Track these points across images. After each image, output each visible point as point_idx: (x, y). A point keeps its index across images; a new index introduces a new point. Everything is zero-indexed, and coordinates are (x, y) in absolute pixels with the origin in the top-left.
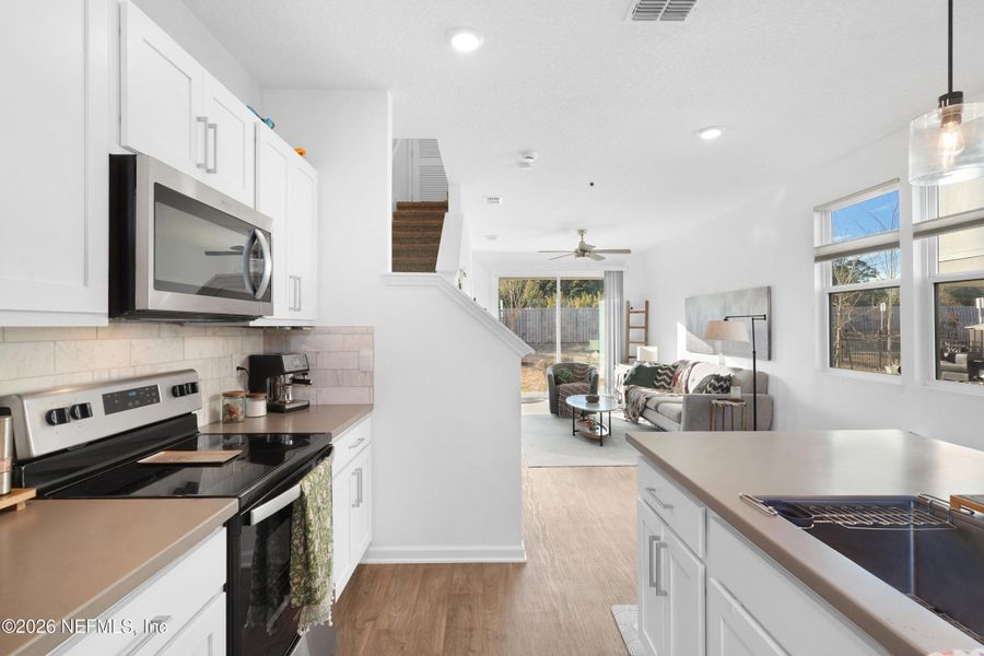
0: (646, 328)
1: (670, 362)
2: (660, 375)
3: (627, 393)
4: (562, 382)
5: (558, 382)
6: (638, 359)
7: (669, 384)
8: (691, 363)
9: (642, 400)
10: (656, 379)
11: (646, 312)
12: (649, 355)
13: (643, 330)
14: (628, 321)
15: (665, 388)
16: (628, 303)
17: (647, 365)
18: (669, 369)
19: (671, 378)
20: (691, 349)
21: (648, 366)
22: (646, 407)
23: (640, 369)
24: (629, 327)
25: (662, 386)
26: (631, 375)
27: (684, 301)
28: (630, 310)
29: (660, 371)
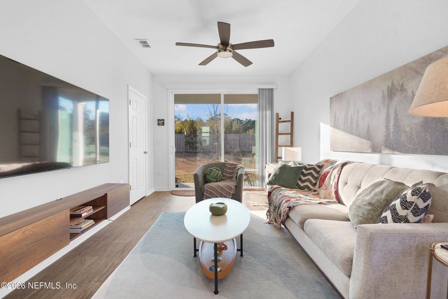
0: (292, 134)
1: (314, 163)
2: (304, 175)
3: (270, 193)
4: (210, 182)
5: (206, 181)
6: (283, 159)
7: (314, 185)
8: (340, 162)
9: (284, 208)
10: (300, 179)
11: (292, 121)
12: (293, 156)
13: (289, 136)
14: (277, 129)
15: (310, 189)
16: (277, 114)
17: (291, 164)
18: (314, 169)
19: (316, 179)
20: (334, 148)
21: (293, 166)
22: (288, 217)
23: (284, 168)
24: (278, 134)
25: (307, 187)
26: (275, 175)
27: (329, 99)
28: (279, 120)
29: (304, 171)
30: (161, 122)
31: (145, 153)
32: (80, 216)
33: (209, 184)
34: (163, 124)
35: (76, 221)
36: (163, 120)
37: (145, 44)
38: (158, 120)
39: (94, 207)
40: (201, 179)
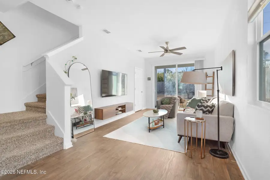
0: (213, 83)
3: (184, 110)
11: (213, 76)
16: (206, 73)
18: (206, 101)
21: (198, 99)
23: (194, 100)
28: (207, 76)
29: (202, 101)
30: (149, 79)
31: (142, 92)
32: (118, 110)
33: (163, 105)
34: (150, 80)
35: (117, 111)
36: (150, 78)
37: (140, 51)
38: (148, 78)
39: (122, 108)
40: (159, 103)
